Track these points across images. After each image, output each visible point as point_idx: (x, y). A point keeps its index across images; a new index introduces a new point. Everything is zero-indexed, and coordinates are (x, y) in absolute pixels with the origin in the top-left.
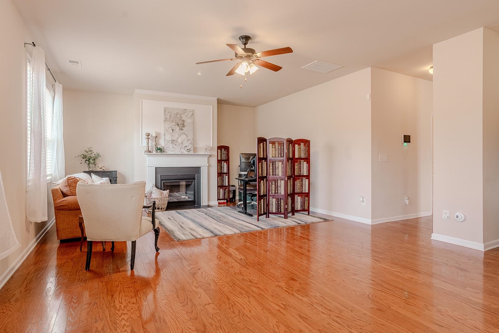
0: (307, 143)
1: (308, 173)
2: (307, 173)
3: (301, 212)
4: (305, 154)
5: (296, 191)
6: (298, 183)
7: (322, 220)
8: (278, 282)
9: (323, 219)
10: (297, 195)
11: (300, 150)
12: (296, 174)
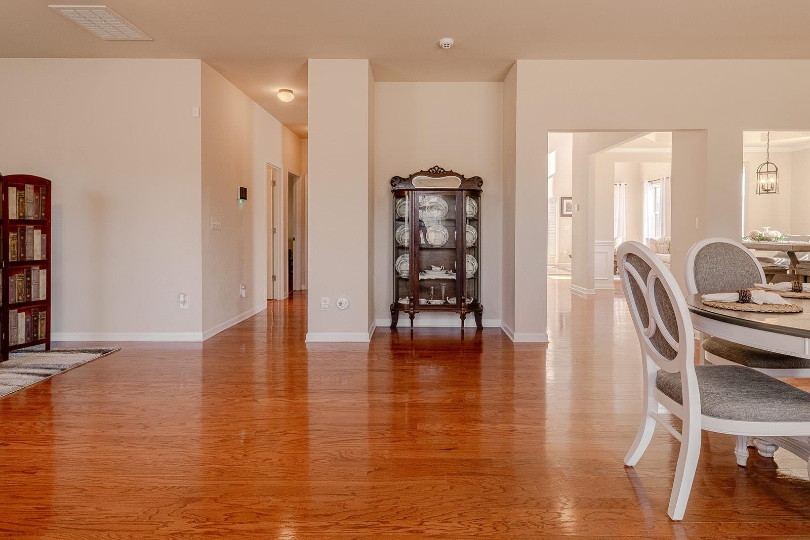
0: (43, 186)
1: (44, 256)
2: (42, 255)
3: (30, 348)
4: (37, 212)
5: (11, 301)
6: (17, 281)
7: (98, 355)
8: (161, 527)
9: (99, 351)
10: (16, 310)
11: (24, 201)
12: (12, 257)
